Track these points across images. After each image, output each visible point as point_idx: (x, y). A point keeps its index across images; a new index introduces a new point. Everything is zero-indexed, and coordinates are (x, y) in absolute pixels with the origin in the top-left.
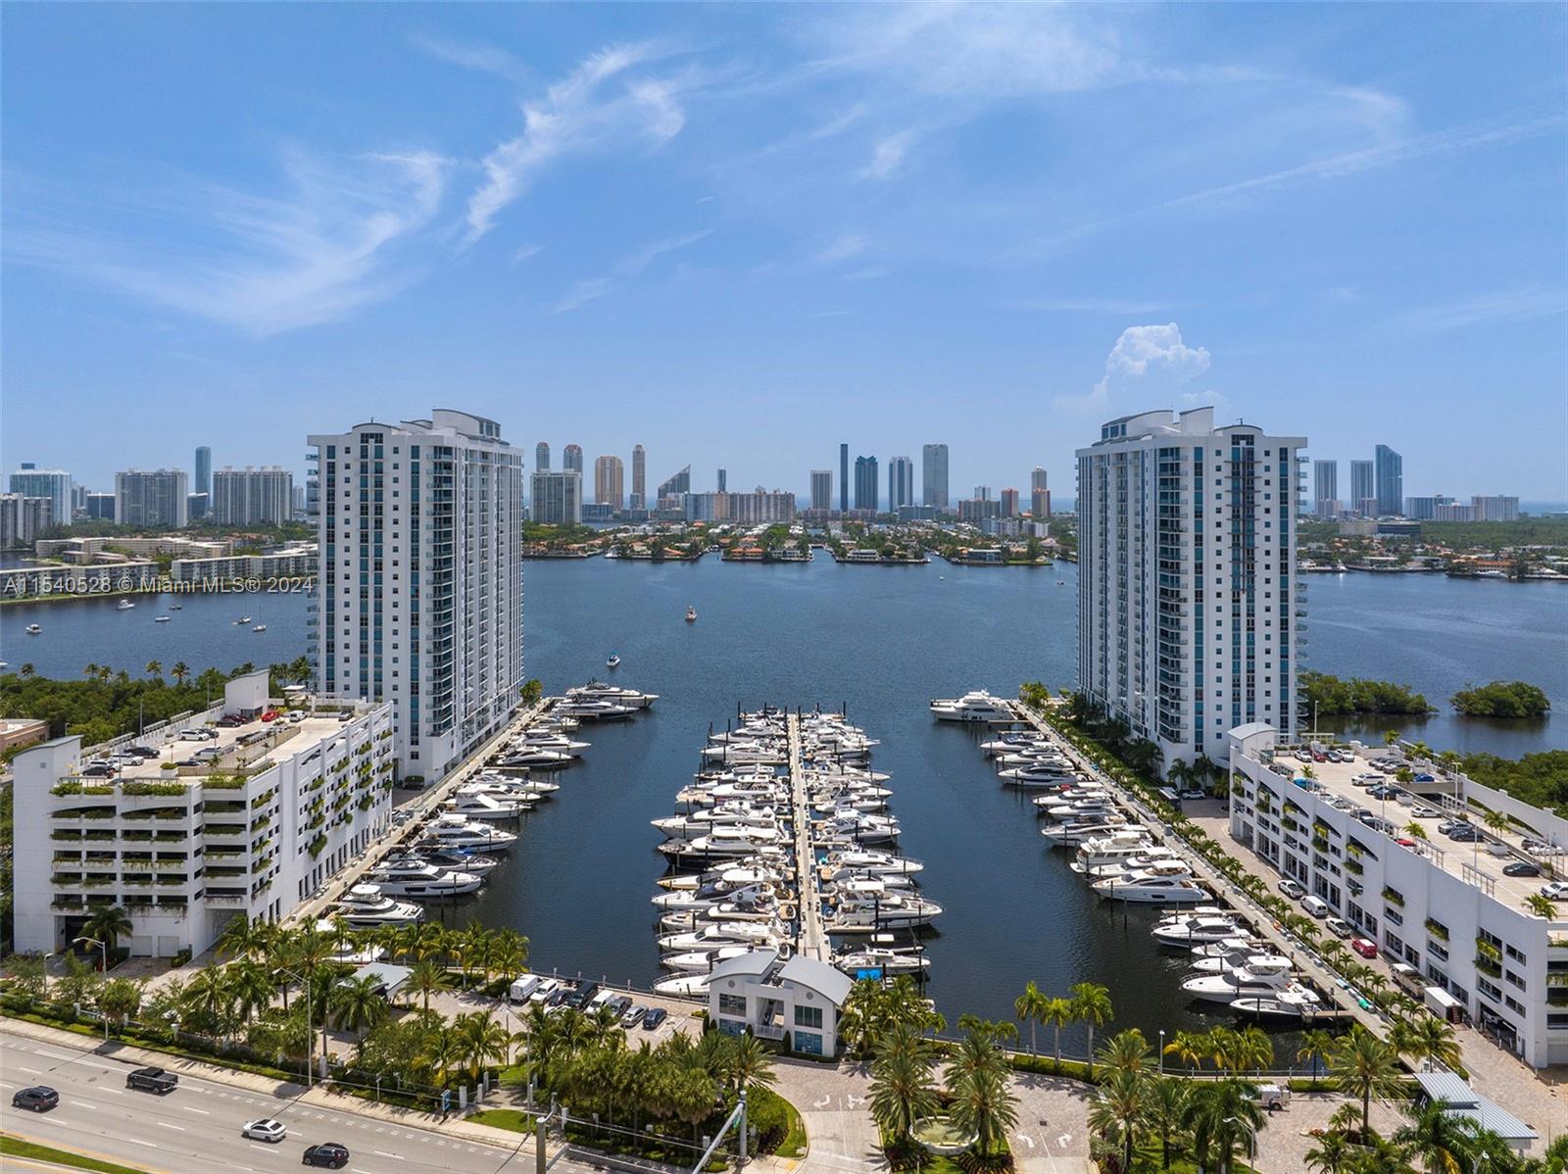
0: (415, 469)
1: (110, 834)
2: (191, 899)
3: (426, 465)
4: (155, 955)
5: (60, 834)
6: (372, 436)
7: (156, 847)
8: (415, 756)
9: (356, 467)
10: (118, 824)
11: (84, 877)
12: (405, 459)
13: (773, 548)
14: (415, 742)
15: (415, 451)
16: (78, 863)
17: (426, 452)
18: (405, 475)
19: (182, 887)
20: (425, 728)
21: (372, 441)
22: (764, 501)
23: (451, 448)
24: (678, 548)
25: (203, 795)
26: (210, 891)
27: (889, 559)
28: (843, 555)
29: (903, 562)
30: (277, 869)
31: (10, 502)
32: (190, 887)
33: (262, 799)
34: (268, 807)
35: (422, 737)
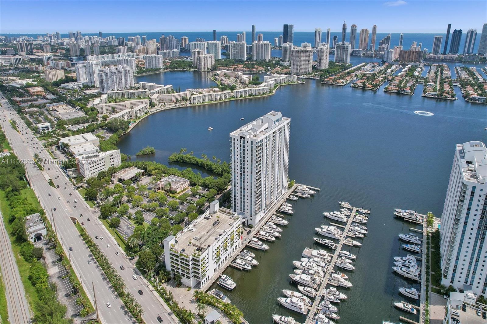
0: (252, 148)
1: (178, 261)
2: (191, 277)
3: (254, 147)
4: (186, 285)
5: (171, 258)
8: (251, 220)
9: (239, 145)
10: (179, 259)
12: (249, 145)
14: (251, 216)
15: (252, 143)
16: (174, 264)
19: (189, 275)
20: (254, 213)
23: (261, 140)
25: (193, 257)
26: (195, 276)
30: (208, 270)
31: (206, 57)
32: (191, 275)
33: (204, 259)
34: (205, 259)
35: (253, 216)
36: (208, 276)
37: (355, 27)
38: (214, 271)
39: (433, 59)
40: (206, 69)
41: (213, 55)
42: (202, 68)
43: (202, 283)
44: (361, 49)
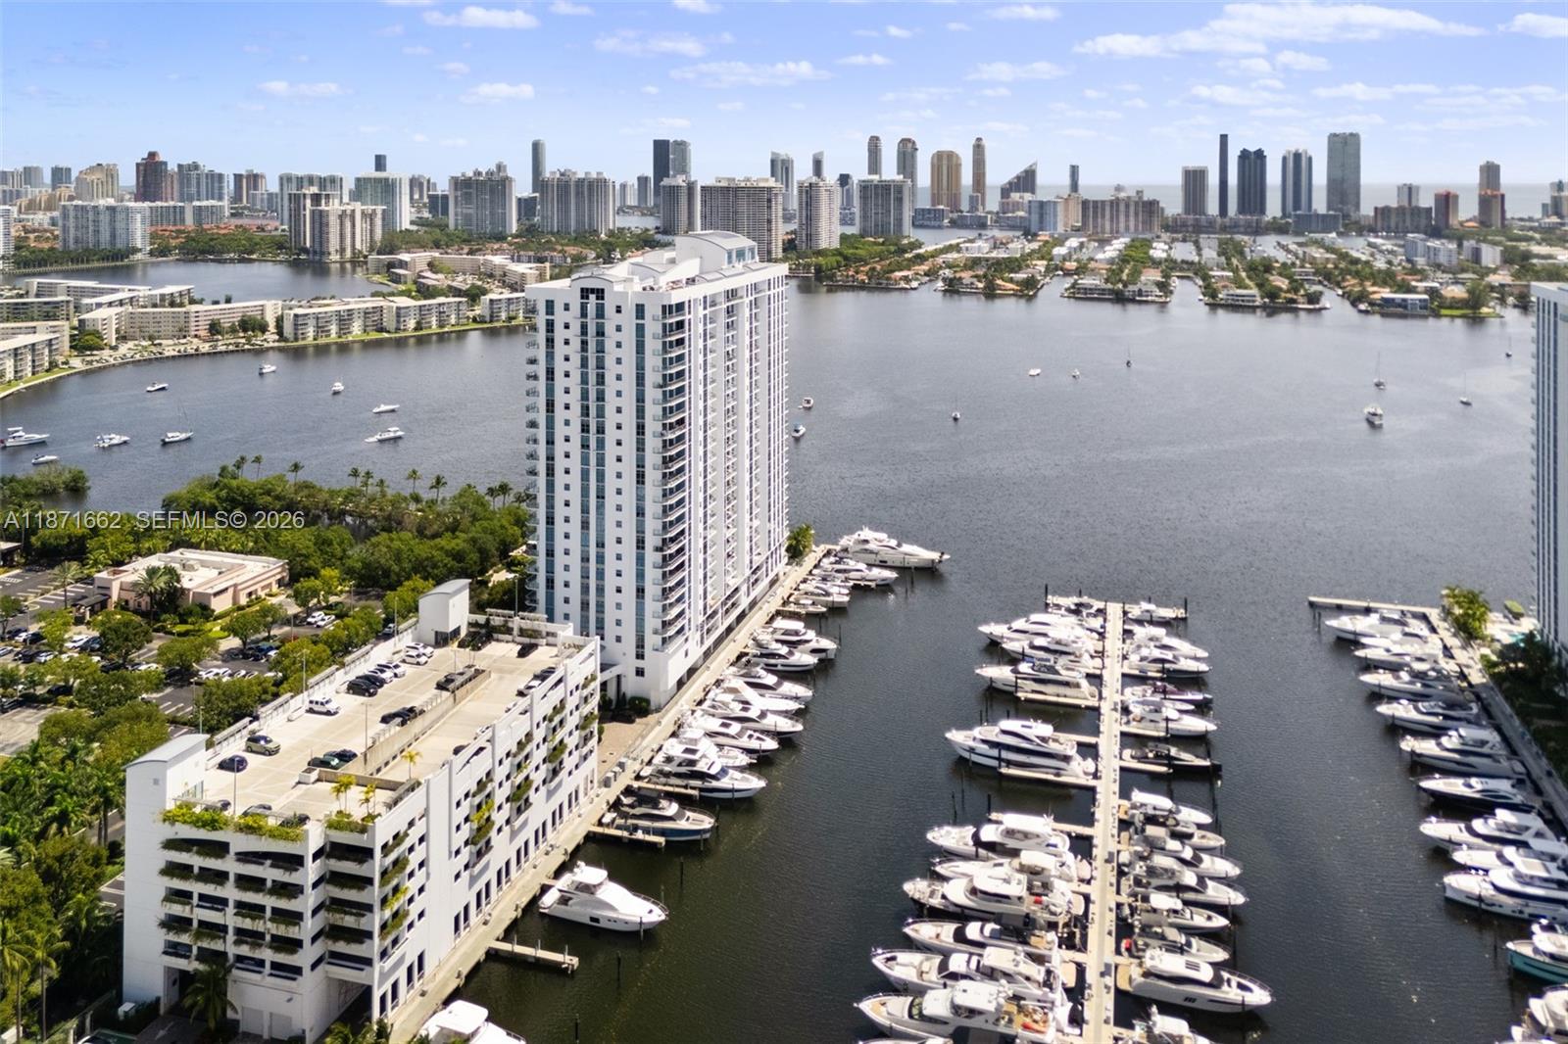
0: (640, 330)
1: (220, 877)
2: (306, 970)
3: (652, 328)
4: (266, 1036)
5: (173, 870)
7: (269, 902)
8: (640, 672)
9: (576, 327)
10: (230, 865)
11: (195, 924)
12: (628, 320)
13: (1125, 286)
14: (640, 656)
15: (640, 310)
16: (188, 908)
17: (653, 311)
18: (629, 337)
19: (296, 956)
20: (652, 640)
21: (592, 299)
22: (1122, 207)
23: (683, 303)
24: (1011, 280)
25: (327, 836)
26: (334, 955)
27: (1275, 305)
28: (1214, 296)
29: (1290, 307)
30: (421, 915)
31: (348, 212)
32: (304, 958)
33: (398, 838)
34: (407, 844)
35: (648, 651)
36: (421, 958)
37: (910, 145)
38: (457, 928)
39: (1194, 226)
40: (348, 254)
41: (380, 208)
42: (332, 250)
43: (383, 999)
44: (941, 207)
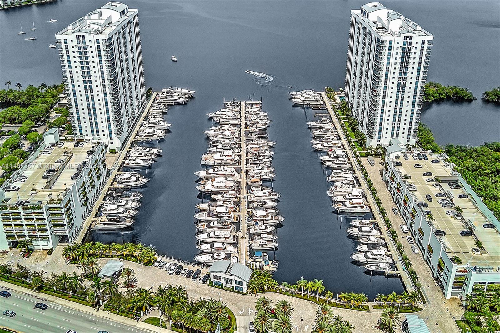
0: (99, 48)
3: (103, 46)
6: (80, 36)
8: (112, 143)
9: (76, 47)
12: (94, 44)
14: (111, 139)
15: (98, 41)
17: (102, 41)
18: (95, 50)
20: (114, 134)
21: (81, 38)
23: (111, 37)
35: (113, 137)
